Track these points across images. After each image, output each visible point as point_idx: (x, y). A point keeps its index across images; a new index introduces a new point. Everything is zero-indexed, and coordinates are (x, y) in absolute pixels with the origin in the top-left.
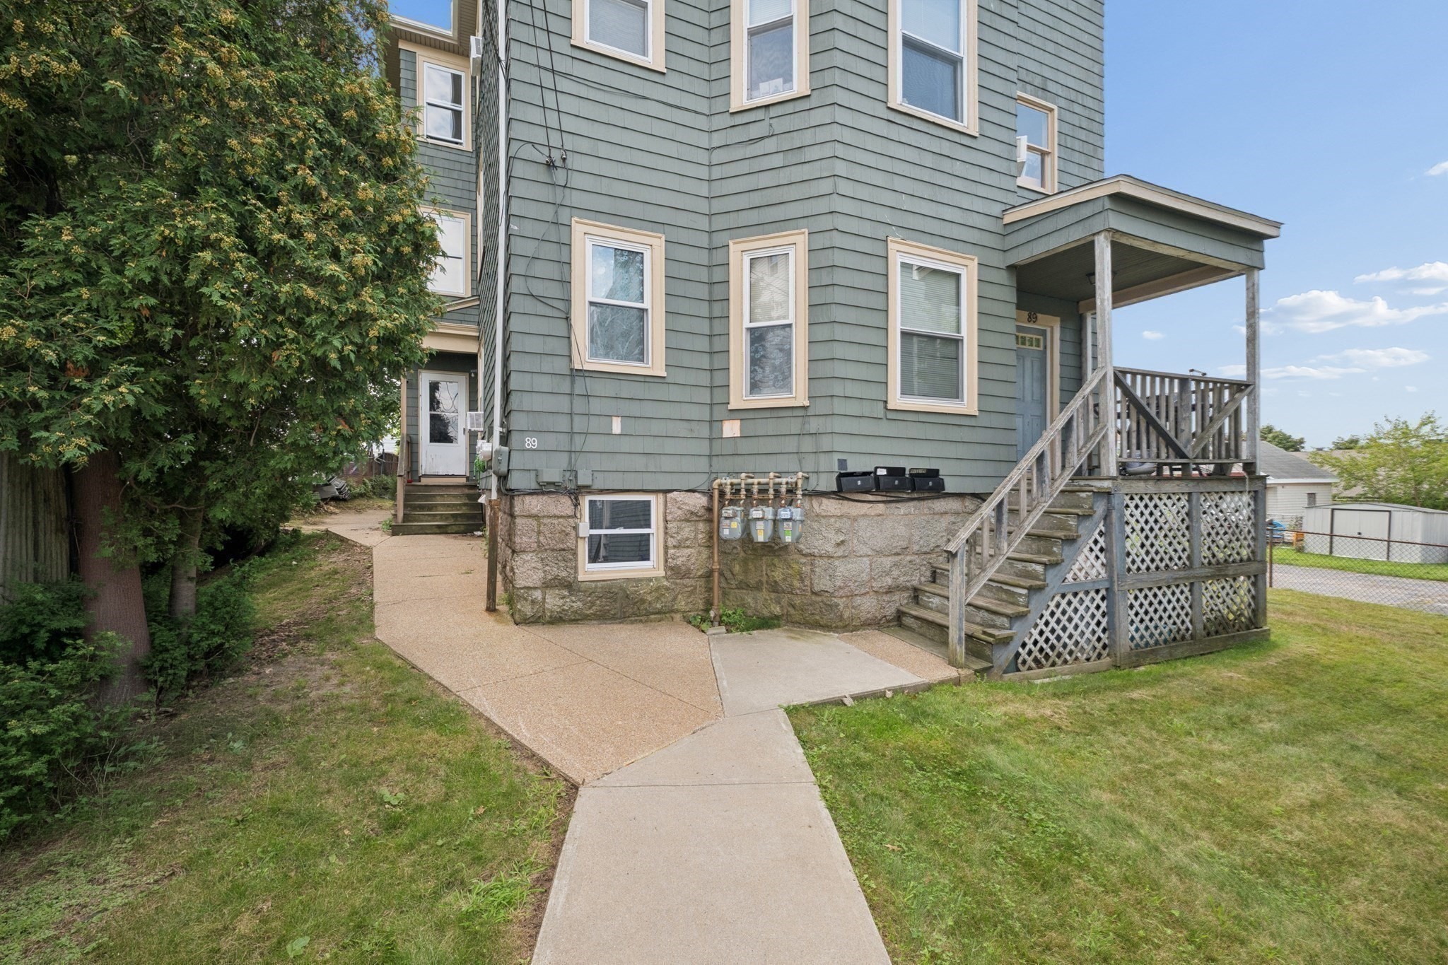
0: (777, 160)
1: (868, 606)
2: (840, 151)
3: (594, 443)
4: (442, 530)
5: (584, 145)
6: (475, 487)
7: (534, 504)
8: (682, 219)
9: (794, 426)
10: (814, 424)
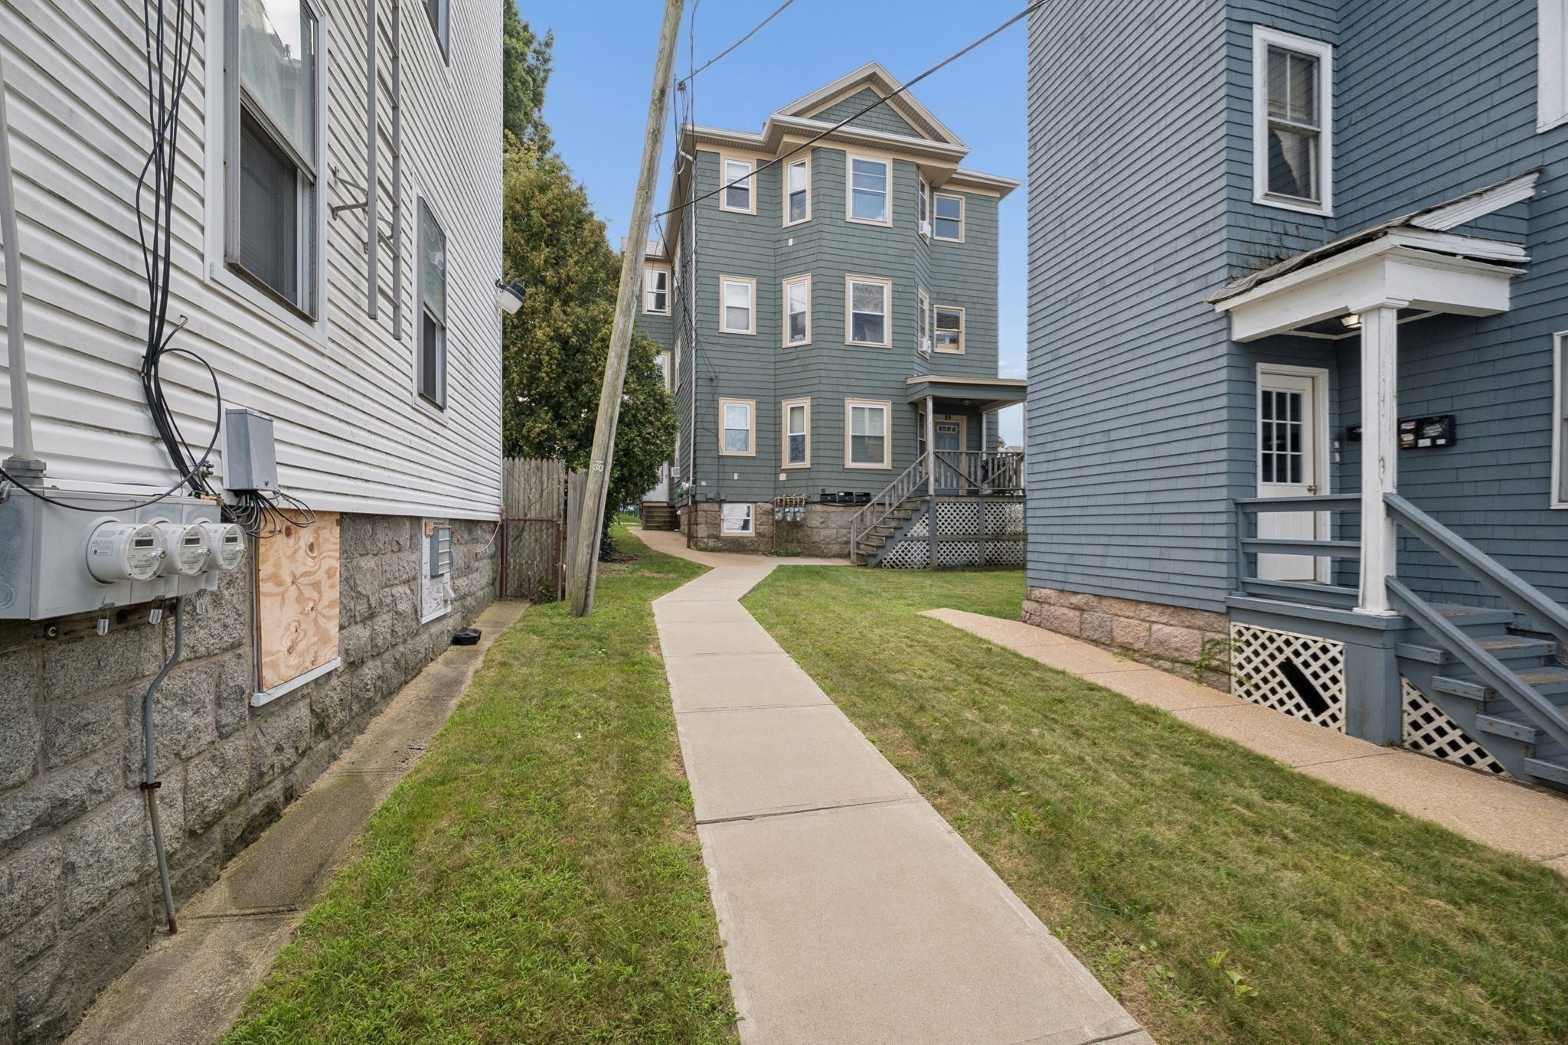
0: (800, 369)
1: (835, 548)
2: (823, 366)
3: (727, 483)
4: (659, 528)
5: (724, 369)
6: (674, 507)
7: (705, 506)
8: (763, 392)
9: (806, 476)
10: (813, 475)
